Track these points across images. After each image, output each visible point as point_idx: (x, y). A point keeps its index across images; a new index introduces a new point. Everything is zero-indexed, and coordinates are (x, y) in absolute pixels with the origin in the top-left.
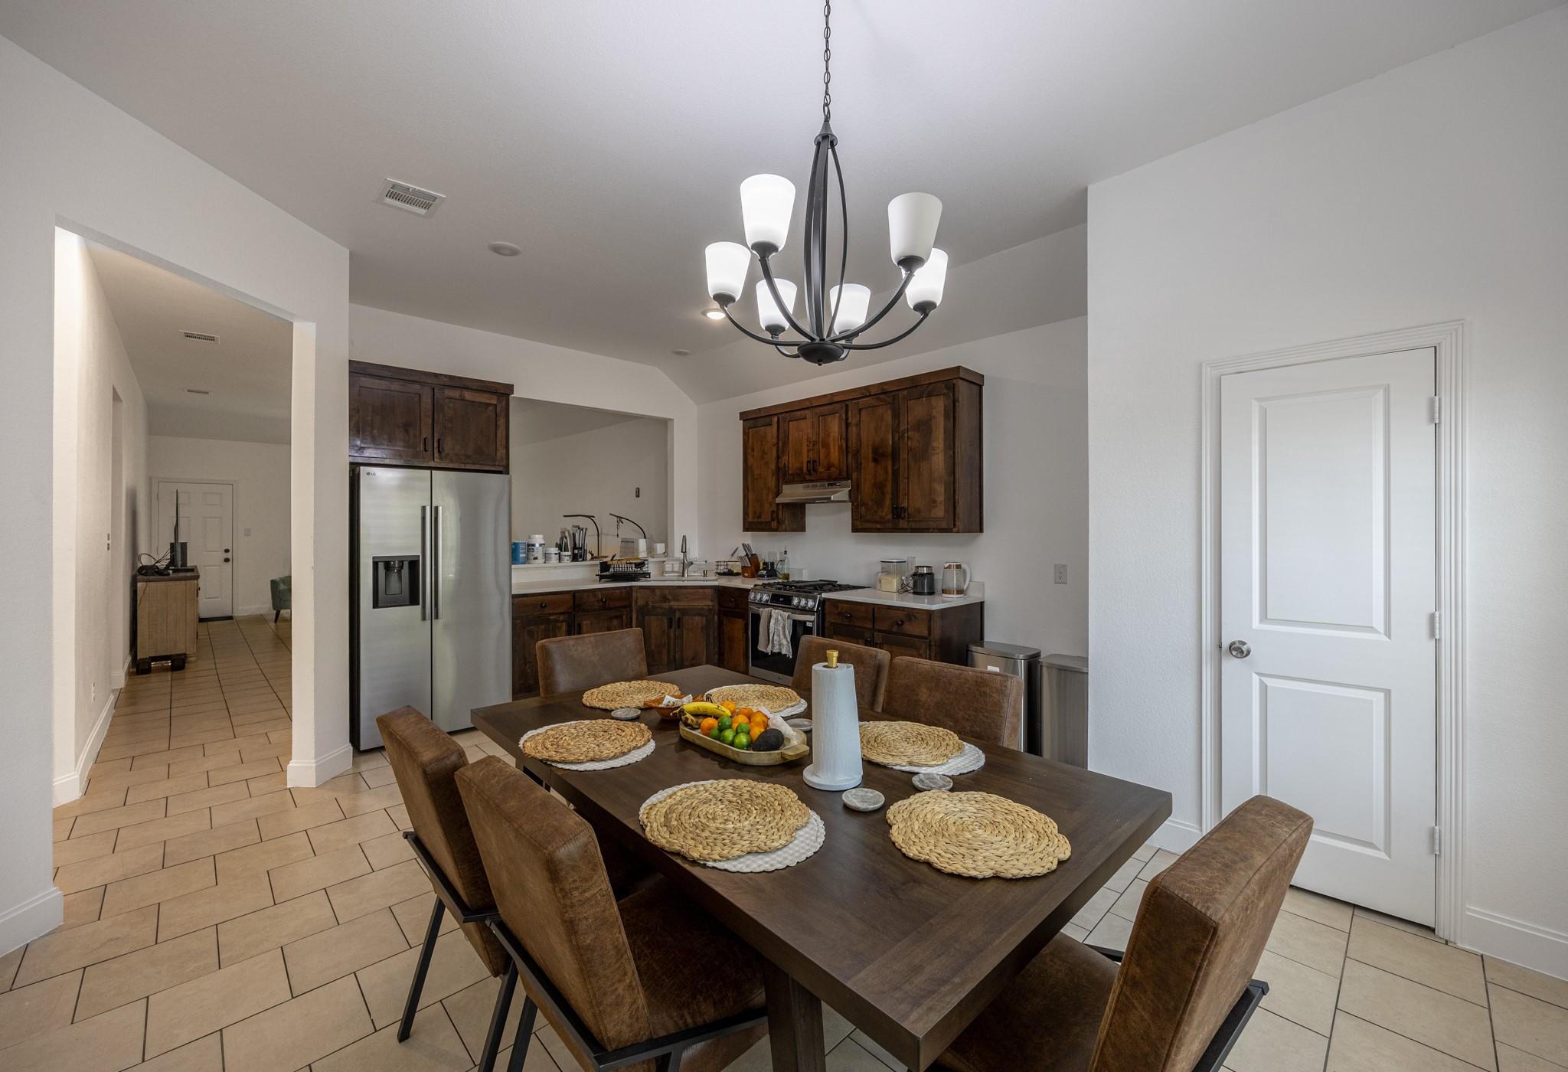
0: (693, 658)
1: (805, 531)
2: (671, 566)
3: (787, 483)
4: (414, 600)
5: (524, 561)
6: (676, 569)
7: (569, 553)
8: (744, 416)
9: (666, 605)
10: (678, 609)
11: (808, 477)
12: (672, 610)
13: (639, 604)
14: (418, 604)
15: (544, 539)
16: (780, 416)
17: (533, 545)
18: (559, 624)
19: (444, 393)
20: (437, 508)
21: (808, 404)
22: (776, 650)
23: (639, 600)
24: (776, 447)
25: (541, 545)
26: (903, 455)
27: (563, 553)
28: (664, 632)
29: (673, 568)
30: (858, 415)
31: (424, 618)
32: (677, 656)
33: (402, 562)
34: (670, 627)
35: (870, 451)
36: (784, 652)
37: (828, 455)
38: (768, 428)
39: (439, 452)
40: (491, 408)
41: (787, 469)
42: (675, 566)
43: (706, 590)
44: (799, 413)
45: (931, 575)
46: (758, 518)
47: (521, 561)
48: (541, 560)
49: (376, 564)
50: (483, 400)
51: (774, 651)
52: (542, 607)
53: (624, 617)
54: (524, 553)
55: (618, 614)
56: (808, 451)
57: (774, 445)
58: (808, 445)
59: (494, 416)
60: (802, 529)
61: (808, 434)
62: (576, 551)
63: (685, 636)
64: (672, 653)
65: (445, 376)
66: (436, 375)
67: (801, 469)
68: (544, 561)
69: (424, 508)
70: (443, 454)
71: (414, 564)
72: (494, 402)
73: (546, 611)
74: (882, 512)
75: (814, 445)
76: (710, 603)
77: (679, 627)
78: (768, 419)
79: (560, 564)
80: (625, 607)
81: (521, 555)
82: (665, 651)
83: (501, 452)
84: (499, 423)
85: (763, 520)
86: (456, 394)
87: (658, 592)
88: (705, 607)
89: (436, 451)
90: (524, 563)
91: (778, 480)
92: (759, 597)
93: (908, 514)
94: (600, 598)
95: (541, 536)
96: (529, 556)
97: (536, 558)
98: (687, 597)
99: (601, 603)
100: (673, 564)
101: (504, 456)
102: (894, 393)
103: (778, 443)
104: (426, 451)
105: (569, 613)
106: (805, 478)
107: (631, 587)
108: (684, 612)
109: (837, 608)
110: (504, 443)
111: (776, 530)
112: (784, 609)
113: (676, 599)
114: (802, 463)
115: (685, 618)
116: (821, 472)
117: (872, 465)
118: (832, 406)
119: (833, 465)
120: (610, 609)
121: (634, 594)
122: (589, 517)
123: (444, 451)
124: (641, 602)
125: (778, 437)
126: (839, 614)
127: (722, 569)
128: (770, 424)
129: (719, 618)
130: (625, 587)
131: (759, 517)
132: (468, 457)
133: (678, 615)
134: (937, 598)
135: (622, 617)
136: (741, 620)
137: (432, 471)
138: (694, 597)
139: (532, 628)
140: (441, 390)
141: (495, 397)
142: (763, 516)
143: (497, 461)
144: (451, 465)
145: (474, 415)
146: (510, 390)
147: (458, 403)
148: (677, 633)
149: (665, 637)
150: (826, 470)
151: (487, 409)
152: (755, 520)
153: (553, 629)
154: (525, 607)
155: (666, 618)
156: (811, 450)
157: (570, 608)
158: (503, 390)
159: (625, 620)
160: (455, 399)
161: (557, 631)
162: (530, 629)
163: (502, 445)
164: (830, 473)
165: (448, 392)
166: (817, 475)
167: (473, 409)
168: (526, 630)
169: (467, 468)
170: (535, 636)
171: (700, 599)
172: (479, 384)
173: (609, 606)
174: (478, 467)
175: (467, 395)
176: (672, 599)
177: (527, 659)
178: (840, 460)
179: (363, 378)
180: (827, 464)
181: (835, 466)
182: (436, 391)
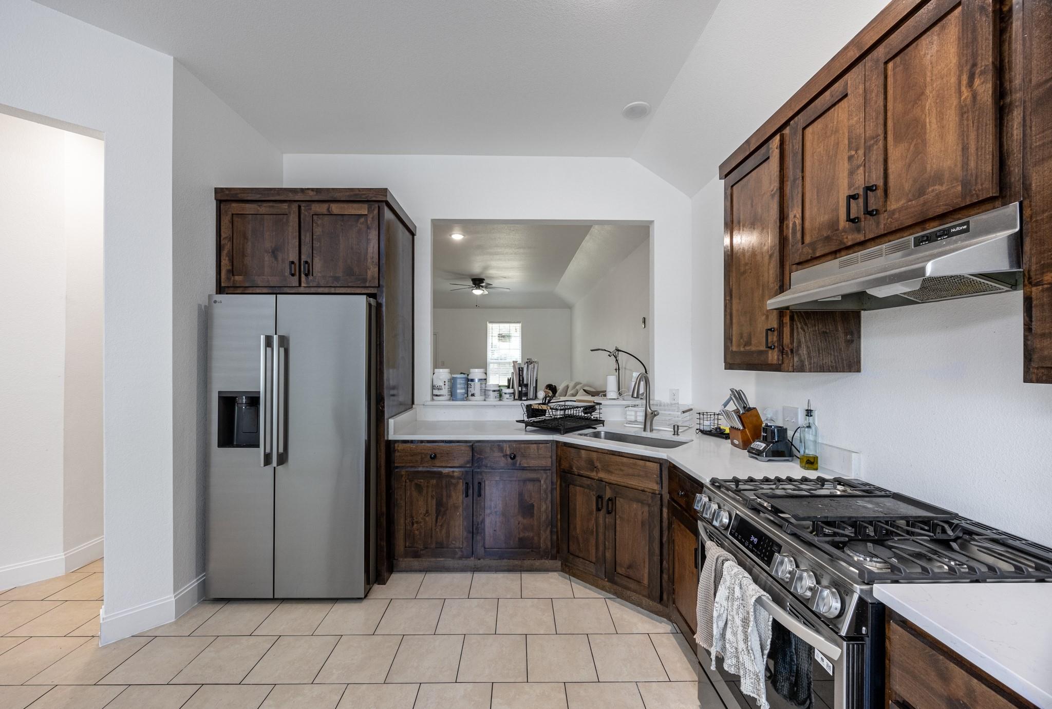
0: (630, 567)
1: (861, 370)
2: (633, 413)
3: (799, 267)
5: (462, 397)
7: (510, 391)
9: (593, 475)
10: (611, 484)
11: (855, 238)
12: (600, 486)
16: (786, 130)
17: (472, 380)
18: (454, 481)
19: (311, 209)
24: (776, 198)
25: (480, 380)
27: (505, 391)
28: (592, 513)
29: (636, 417)
32: (609, 555)
34: (598, 508)
37: (921, 154)
38: (763, 170)
39: (306, 275)
40: (362, 220)
41: (800, 234)
42: (638, 414)
44: (827, 95)
47: (459, 396)
50: (354, 212)
53: (542, 482)
54: (462, 389)
55: (534, 475)
56: (851, 173)
57: (773, 196)
58: (850, 158)
59: (365, 229)
60: (853, 365)
61: (850, 131)
63: (619, 529)
65: (312, 190)
66: (304, 190)
67: (834, 226)
68: (483, 398)
70: (311, 278)
72: (365, 212)
75: (869, 150)
76: (655, 486)
77: (611, 512)
78: (762, 152)
79: (500, 403)
81: (459, 391)
82: (592, 541)
84: (370, 237)
85: (753, 348)
86: (325, 208)
88: (647, 490)
89: (302, 275)
90: (463, 400)
91: (782, 264)
94: (508, 452)
97: (473, 395)
98: (620, 469)
101: (376, 275)
103: (782, 188)
104: (292, 275)
105: (466, 468)
106: (843, 242)
108: (617, 490)
110: (376, 260)
111: (777, 368)
113: (607, 469)
115: (620, 502)
119: (938, 178)
120: (522, 468)
123: (311, 274)
127: (707, 424)
128: (765, 159)
129: (668, 514)
132: (336, 279)
133: (610, 492)
136: (692, 537)
137: (278, 295)
138: (631, 471)
139: (421, 482)
140: (307, 206)
141: (366, 206)
142: (754, 341)
143: (368, 282)
144: (320, 290)
145: (342, 229)
146: (383, 195)
147: (326, 218)
148: (607, 520)
149: (593, 522)
150: (911, 201)
151: (357, 221)
152: (742, 349)
153: (446, 486)
154: (412, 456)
155: (594, 493)
156: (858, 167)
157: (468, 462)
158: (374, 196)
159: (544, 486)
160: (323, 215)
161: (452, 488)
162: (419, 483)
163: (373, 262)
164: (925, 203)
165: (316, 208)
166: (878, 224)
167: (342, 224)
168: (413, 483)
169: (337, 292)
170: (425, 492)
171: (639, 476)
172: (348, 194)
173: (520, 464)
174: (349, 291)
175: (335, 208)
176: (602, 469)
177: (415, 518)
178: (965, 149)
179: (234, 205)
180: (915, 181)
181: (947, 175)
182: (302, 208)
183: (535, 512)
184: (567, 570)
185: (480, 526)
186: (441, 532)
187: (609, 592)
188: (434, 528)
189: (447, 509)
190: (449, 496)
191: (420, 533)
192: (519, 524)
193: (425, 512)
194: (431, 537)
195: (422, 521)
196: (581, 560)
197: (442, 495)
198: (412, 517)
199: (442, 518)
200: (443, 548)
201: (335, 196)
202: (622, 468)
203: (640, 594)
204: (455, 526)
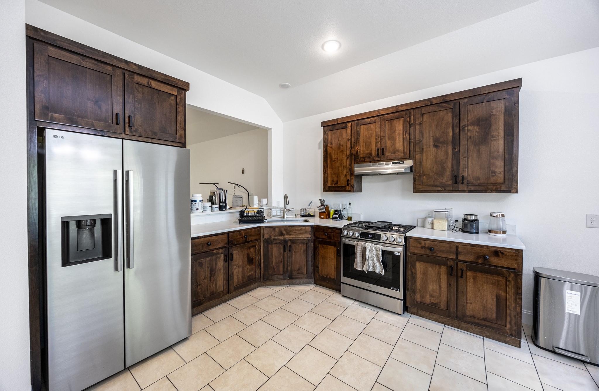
0: (299, 269)
1: (362, 192)
2: (275, 212)
3: (357, 163)
4: (106, 255)
6: (279, 214)
7: (218, 206)
8: (325, 125)
9: (282, 238)
10: (290, 240)
11: (376, 159)
12: (285, 241)
13: (265, 238)
14: (111, 257)
15: (202, 197)
16: (353, 123)
17: (195, 201)
18: (219, 256)
19: (134, 78)
20: (128, 172)
21: (377, 114)
22: (371, 270)
23: (265, 235)
24: (350, 141)
25: (200, 201)
26: (463, 142)
27: (214, 206)
28: (281, 254)
29: (277, 213)
30: (421, 118)
31: (116, 269)
32: (289, 268)
33: (94, 221)
34: (284, 251)
35: (431, 140)
36: (378, 271)
37: (394, 144)
38: (344, 131)
39: (130, 126)
40: (172, 98)
41: (359, 154)
42: (278, 212)
43: (307, 228)
44: (369, 119)
45: (476, 221)
46: (335, 184)
48: (201, 210)
49: (65, 224)
50: (167, 91)
51: (369, 270)
52: (207, 244)
53: (257, 246)
55: (253, 244)
56: (377, 143)
57: (348, 140)
58: (376, 139)
59: (175, 104)
60: (360, 190)
61: (376, 132)
62: (221, 204)
63: (293, 256)
64: (286, 267)
65: (135, 64)
66: (126, 62)
67: (371, 154)
68: (203, 211)
69: (115, 172)
70: (134, 129)
71: (106, 222)
72: (175, 93)
73: (211, 247)
74: (442, 179)
75: (381, 139)
76: (309, 236)
77: (290, 251)
78: (344, 125)
79: (213, 214)
80: (257, 240)
82: (281, 266)
83: (180, 132)
84: (179, 110)
85: (339, 185)
86: (144, 81)
87: (277, 229)
88: (306, 238)
89: (127, 125)
91: (351, 161)
92: (351, 234)
93: (468, 181)
94: (243, 235)
95: (201, 195)
96: (193, 208)
97: (197, 209)
98: (295, 233)
99: (244, 239)
100: (277, 211)
101: (183, 136)
102: (455, 101)
103: (351, 139)
104: (117, 124)
105: (225, 247)
106: (374, 159)
107: (260, 227)
108: (293, 241)
109: (420, 244)
110: (183, 126)
111: (350, 191)
112: (375, 243)
113: (289, 234)
114: (372, 150)
115: (294, 245)
116: (388, 156)
117: (433, 149)
118: (397, 114)
119: (398, 151)
120: (249, 242)
121: (262, 231)
122: (214, 184)
123: (134, 126)
124: (266, 236)
125: (351, 135)
126: (422, 247)
127: (303, 213)
128: (345, 128)
129: (314, 244)
130: (257, 227)
131: (337, 183)
132: (155, 133)
133: (289, 243)
134: (480, 235)
135: (255, 246)
136: (333, 247)
137: (124, 140)
138: (299, 232)
139: (201, 261)
140: (131, 75)
141: (176, 89)
142: (339, 183)
143: (177, 139)
144: (140, 139)
145: (158, 100)
146: (187, 87)
147: (145, 89)
148: (289, 254)
149: (282, 257)
150: (392, 154)
151: (169, 98)
152: (333, 185)
153: (215, 259)
154: (197, 246)
155: (282, 245)
156: (379, 142)
157: (226, 244)
158: (181, 85)
159: (257, 248)
160: (143, 85)
161: (218, 260)
162: (200, 261)
163: (181, 127)
164: (396, 156)
165: (137, 78)
166: (384, 157)
167: (158, 96)
168: (197, 262)
169: (153, 142)
170: (204, 265)
171: (303, 233)
172: (163, 77)
173: (248, 240)
174: (162, 142)
175: (154, 84)
176: (286, 234)
177: (198, 283)
178: (404, 147)
179: (51, 48)
180: (393, 150)
181: (400, 151)
182: (126, 75)
183: (254, 262)
184: (264, 284)
185: (232, 276)
186: (212, 286)
187: (286, 285)
188: (209, 284)
189: (215, 272)
190: (216, 264)
191: (202, 291)
192: (248, 269)
193: (204, 277)
194: (208, 290)
195: (202, 283)
196: (276, 276)
197: (213, 265)
198: (197, 282)
199: (213, 277)
200: (214, 294)
201: (153, 75)
202: (296, 232)
203: (303, 278)
204: (219, 280)
